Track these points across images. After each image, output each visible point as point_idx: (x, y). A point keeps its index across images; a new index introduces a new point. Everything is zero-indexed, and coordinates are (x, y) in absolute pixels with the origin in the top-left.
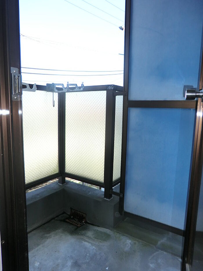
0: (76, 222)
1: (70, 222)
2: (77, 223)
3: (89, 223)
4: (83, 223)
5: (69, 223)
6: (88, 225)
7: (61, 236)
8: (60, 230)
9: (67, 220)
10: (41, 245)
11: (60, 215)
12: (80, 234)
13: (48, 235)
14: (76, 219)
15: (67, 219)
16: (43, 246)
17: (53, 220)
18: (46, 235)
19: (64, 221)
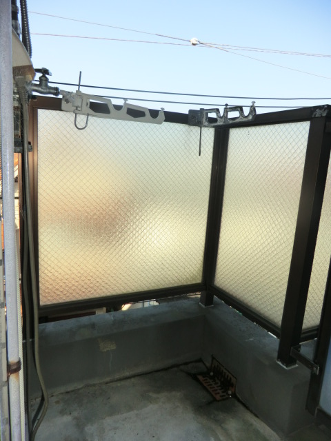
0: (216, 388)
1: (203, 382)
2: (216, 390)
3: (239, 401)
4: (229, 395)
5: (201, 384)
6: (237, 403)
7: (177, 406)
8: (179, 394)
9: (200, 378)
10: (135, 411)
11: (191, 362)
12: (212, 417)
13: (154, 396)
14: (217, 381)
15: (201, 374)
16: (137, 414)
17: (176, 369)
18: (151, 394)
19: (194, 377)
